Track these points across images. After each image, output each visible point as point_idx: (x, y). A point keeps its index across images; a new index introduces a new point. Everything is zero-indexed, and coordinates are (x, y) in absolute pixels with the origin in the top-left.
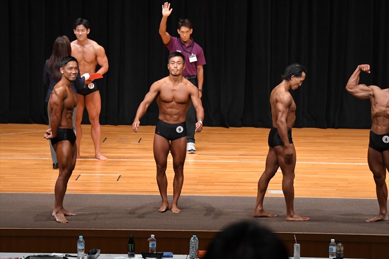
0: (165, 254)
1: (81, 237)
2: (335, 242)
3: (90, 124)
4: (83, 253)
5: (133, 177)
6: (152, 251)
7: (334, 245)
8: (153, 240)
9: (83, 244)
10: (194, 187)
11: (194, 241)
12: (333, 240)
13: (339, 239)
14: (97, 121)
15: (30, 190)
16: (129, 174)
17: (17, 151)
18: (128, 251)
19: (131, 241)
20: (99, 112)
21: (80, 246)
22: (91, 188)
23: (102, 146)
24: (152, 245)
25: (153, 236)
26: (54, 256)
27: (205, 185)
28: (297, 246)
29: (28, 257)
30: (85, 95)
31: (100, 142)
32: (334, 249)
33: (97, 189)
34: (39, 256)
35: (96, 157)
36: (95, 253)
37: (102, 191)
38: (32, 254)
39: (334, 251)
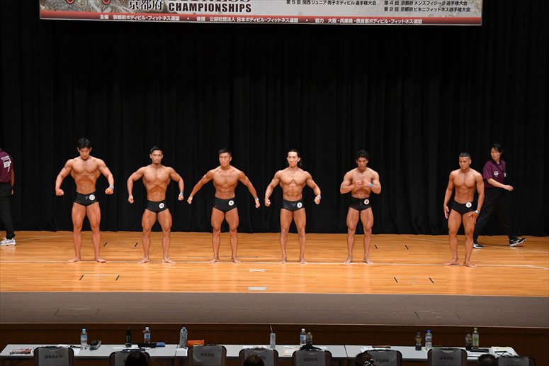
0: (158, 344)
1: (84, 330)
2: (306, 331)
3: (91, 230)
4: (86, 344)
5: (131, 277)
6: (147, 342)
7: (304, 334)
8: (147, 332)
9: (86, 336)
10: (185, 285)
11: (183, 332)
12: (303, 330)
13: (309, 329)
14: (97, 229)
15: (39, 289)
16: (126, 274)
17: (27, 255)
18: (126, 342)
19: (128, 333)
20: (99, 221)
21: (84, 338)
22: (93, 287)
23: (101, 250)
24: (147, 336)
25: (147, 328)
26: (60, 347)
27: (194, 283)
28: (273, 335)
29: (38, 348)
30: (86, 205)
31: (100, 247)
32: (304, 337)
33: (96, 288)
34: (47, 347)
35: (95, 260)
36: (96, 344)
37: (101, 289)
38: (41, 346)
39: (305, 339)
